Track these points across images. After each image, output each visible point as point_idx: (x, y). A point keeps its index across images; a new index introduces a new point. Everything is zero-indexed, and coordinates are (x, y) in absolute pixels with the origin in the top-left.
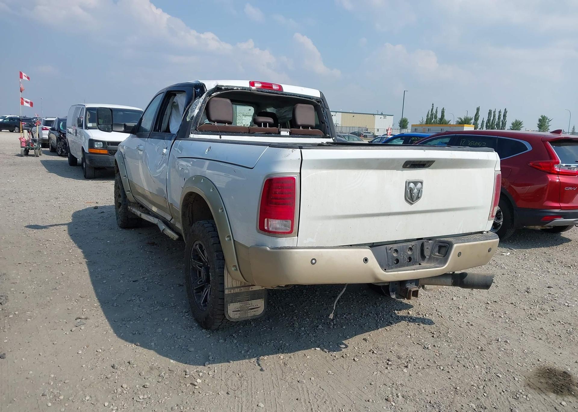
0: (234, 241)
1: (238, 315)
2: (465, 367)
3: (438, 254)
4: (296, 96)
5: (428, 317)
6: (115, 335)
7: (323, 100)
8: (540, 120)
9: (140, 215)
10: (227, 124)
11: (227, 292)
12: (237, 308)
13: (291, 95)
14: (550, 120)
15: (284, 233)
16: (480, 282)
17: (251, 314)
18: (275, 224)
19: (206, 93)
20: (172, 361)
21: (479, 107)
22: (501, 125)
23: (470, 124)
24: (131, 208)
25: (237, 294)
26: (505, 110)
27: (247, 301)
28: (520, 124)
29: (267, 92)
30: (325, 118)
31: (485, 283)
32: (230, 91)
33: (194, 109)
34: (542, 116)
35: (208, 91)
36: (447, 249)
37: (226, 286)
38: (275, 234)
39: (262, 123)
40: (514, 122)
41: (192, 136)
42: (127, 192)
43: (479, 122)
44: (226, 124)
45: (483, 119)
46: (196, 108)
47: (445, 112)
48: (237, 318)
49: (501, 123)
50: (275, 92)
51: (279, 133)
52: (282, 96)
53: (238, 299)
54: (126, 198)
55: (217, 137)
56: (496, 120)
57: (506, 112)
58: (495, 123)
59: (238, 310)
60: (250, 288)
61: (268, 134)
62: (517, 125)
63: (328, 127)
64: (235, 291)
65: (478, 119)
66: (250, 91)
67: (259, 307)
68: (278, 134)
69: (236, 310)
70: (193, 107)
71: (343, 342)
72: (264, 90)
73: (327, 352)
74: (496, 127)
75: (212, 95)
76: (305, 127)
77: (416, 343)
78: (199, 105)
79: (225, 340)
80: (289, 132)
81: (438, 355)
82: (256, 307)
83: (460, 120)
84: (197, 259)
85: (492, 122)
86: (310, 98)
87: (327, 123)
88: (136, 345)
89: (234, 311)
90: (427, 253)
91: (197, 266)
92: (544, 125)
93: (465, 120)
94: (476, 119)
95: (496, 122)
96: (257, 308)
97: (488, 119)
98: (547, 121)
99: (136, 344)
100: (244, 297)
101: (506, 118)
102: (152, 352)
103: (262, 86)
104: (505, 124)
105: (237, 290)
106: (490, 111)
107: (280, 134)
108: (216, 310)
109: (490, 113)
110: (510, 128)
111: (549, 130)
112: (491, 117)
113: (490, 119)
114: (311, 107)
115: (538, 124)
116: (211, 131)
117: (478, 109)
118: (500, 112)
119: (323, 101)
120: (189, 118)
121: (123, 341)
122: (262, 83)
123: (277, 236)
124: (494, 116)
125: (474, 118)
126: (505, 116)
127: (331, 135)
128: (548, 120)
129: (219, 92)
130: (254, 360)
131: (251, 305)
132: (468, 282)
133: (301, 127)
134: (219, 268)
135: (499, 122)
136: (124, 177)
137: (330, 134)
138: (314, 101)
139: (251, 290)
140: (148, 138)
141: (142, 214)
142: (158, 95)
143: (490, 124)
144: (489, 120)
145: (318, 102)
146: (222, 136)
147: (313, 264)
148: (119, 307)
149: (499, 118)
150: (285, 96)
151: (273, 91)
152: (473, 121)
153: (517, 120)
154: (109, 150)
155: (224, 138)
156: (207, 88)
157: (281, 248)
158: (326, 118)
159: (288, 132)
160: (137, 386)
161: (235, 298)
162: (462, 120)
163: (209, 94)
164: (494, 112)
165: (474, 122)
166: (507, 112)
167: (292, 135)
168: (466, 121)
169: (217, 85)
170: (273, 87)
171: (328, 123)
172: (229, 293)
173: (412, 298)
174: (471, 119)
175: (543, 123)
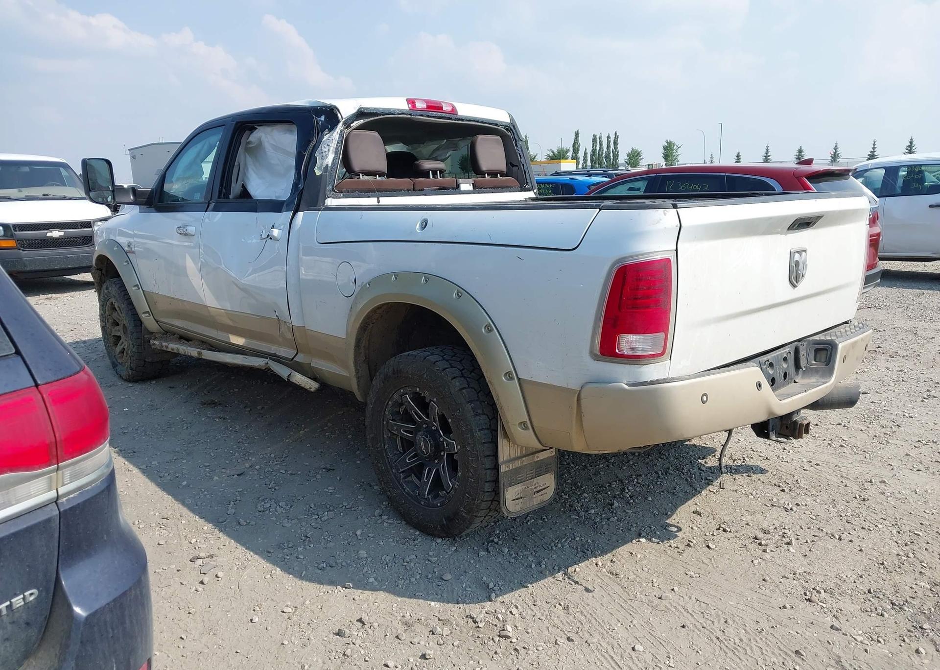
0: (519, 379)
1: (520, 505)
2: (864, 529)
3: (814, 363)
4: (478, 122)
5: (749, 462)
6: (291, 576)
7: (514, 127)
8: (665, 148)
9: (200, 354)
10: (378, 176)
11: (504, 468)
12: (518, 494)
13: (469, 121)
14: (679, 146)
15: (653, 356)
16: (842, 398)
17: (537, 500)
18: (629, 342)
19: (342, 122)
20: (433, 604)
21: (578, 131)
22: (612, 157)
23: (567, 159)
24: (164, 344)
25: (517, 471)
26: (616, 133)
27: (532, 479)
28: (639, 154)
29: (434, 117)
30: (519, 158)
31: (849, 398)
32: (379, 117)
33: (325, 152)
34: (667, 140)
35: (344, 120)
36: (829, 353)
37: (501, 459)
38: (635, 359)
39: (431, 172)
40: (630, 152)
41: (330, 202)
42: (143, 316)
43: (581, 155)
44: (376, 176)
45: (586, 149)
46: (329, 150)
47: (528, 143)
48: (519, 511)
49: (611, 154)
50: (447, 115)
51: (458, 186)
52: (457, 122)
53: (519, 477)
54: (141, 326)
55: (372, 201)
56: (603, 150)
57: (616, 137)
58: (604, 155)
59: (519, 496)
60: (534, 456)
61: (443, 189)
62: (634, 157)
63: (525, 173)
64: (515, 465)
65: (578, 150)
66: (410, 116)
67: (547, 487)
68: (455, 189)
69: (516, 498)
70: (323, 148)
71: (666, 521)
72: (431, 113)
73: (661, 542)
74: (604, 160)
75: (352, 125)
76: (494, 174)
77: (770, 506)
78: (333, 145)
79: (488, 551)
80: (473, 184)
81: (814, 518)
82: (544, 487)
83: (551, 154)
84: (399, 420)
85: (599, 154)
86: (496, 125)
87: (523, 165)
88: (346, 588)
89: (514, 500)
90: (803, 363)
91: (402, 432)
92: (672, 153)
93: (558, 152)
94: (576, 150)
95: (604, 152)
96: (544, 489)
97: (592, 150)
98: (675, 148)
99: (346, 586)
100: (527, 473)
101: (618, 146)
102: (381, 595)
103: (429, 107)
104: (618, 155)
105: (518, 464)
106: (595, 136)
107: (460, 189)
108: (479, 501)
109: (594, 140)
110: (625, 161)
111: (678, 161)
112: (596, 146)
113: (596, 150)
114: (497, 139)
115: (663, 154)
116: (359, 191)
117: (577, 134)
118: (608, 137)
119: (515, 129)
120: (319, 169)
121: (315, 585)
122: (427, 101)
123: (638, 362)
124: (601, 145)
125: (571, 149)
126: (615, 143)
127: (531, 186)
128: (675, 146)
129: (362, 121)
130: (560, 575)
131: (537, 485)
132: (825, 400)
133: (499, 175)
134: (479, 430)
135: (609, 154)
136: (133, 288)
137: (530, 184)
138: (502, 129)
139: (536, 460)
140: (206, 212)
141: (203, 351)
142: (201, 132)
143: (596, 158)
144: (594, 151)
145: (507, 130)
146: (380, 198)
147: (703, 402)
148: (252, 525)
149: (608, 147)
150: (460, 122)
151: (444, 114)
152: (570, 154)
153: (634, 149)
154: (18, 240)
155: (385, 201)
156: (342, 114)
157: (652, 383)
158: (521, 158)
159: (471, 185)
160: (411, 660)
161: (516, 477)
162: (554, 154)
163: (347, 124)
164: (600, 138)
165: (572, 155)
166: (618, 137)
167: (478, 188)
168: (560, 156)
169: (360, 108)
170: (444, 108)
171: (525, 165)
172: (507, 470)
173: (804, 435)
174: (567, 151)
175: (669, 151)
